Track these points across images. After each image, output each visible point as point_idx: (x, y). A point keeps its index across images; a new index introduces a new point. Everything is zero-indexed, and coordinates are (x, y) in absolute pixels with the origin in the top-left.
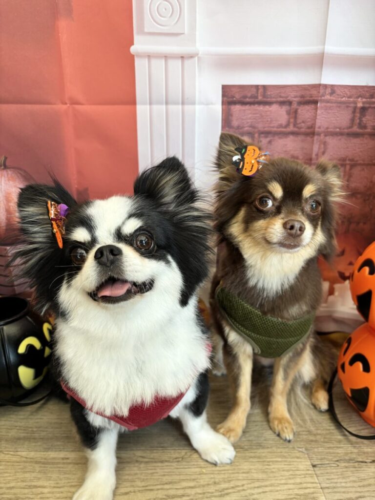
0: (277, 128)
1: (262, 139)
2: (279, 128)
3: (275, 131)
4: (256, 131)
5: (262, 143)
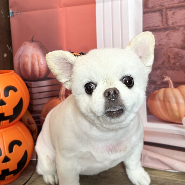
0: (178, 3)
1: (168, 12)
2: (179, 3)
3: (176, 6)
4: (164, 7)
5: (169, 15)
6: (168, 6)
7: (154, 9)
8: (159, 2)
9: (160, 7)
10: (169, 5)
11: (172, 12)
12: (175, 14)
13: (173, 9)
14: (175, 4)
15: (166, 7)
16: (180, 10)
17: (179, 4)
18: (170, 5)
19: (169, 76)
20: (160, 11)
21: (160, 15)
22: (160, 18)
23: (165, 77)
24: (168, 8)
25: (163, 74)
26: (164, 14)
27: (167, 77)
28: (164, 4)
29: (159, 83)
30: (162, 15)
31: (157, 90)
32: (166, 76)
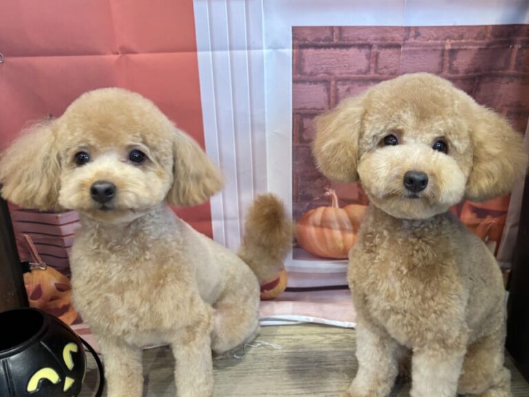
0: (356, 74)
1: (339, 87)
2: (358, 74)
3: (354, 77)
4: (332, 77)
5: (340, 92)
6: (339, 76)
7: (314, 78)
8: (323, 66)
9: (326, 75)
10: (341, 74)
11: (346, 87)
12: (351, 91)
13: (348, 83)
14: (352, 73)
15: (336, 77)
16: (360, 85)
17: (359, 76)
18: (344, 76)
19: (333, 189)
20: (326, 82)
21: (324, 90)
22: (325, 95)
23: (327, 189)
24: (339, 80)
25: (325, 185)
26: (332, 89)
27: (330, 190)
28: (333, 71)
29: (318, 198)
30: (328, 90)
31: (312, 209)
32: (329, 188)
